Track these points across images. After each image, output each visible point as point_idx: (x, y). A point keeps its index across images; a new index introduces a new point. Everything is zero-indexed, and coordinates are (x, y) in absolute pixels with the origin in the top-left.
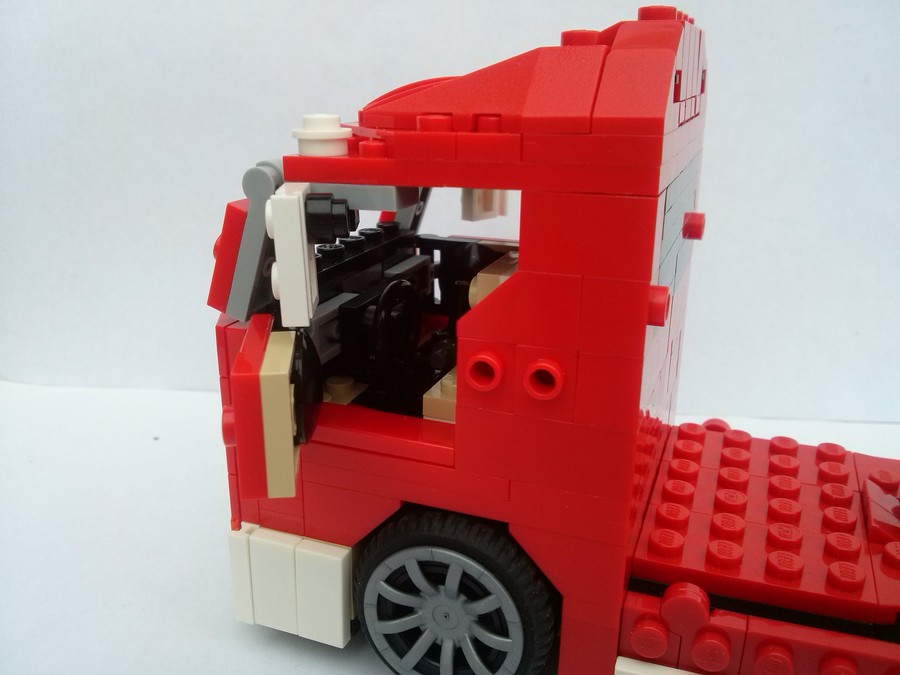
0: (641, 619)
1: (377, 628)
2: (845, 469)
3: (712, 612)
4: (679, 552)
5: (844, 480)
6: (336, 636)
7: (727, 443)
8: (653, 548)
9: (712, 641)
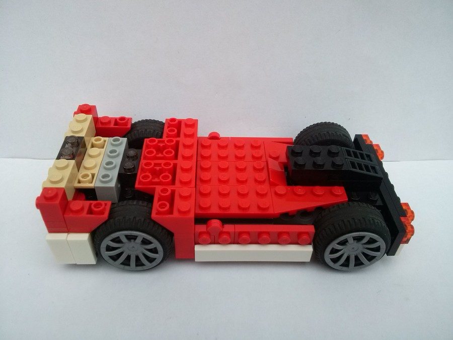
0: (201, 234)
1: (106, 254)
2: (261, 152)
3: (223, 227)
4: (209, 207)
5: (260, 158)
6: (92, 260)
7: (220, 147)
8: (201, 208)
9: (225, 236)
